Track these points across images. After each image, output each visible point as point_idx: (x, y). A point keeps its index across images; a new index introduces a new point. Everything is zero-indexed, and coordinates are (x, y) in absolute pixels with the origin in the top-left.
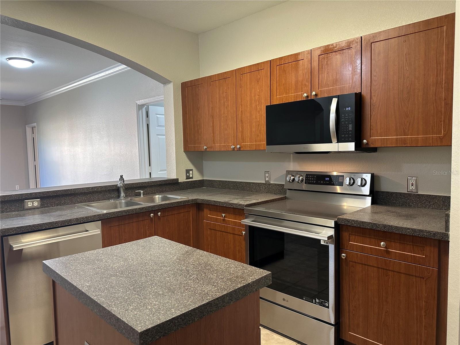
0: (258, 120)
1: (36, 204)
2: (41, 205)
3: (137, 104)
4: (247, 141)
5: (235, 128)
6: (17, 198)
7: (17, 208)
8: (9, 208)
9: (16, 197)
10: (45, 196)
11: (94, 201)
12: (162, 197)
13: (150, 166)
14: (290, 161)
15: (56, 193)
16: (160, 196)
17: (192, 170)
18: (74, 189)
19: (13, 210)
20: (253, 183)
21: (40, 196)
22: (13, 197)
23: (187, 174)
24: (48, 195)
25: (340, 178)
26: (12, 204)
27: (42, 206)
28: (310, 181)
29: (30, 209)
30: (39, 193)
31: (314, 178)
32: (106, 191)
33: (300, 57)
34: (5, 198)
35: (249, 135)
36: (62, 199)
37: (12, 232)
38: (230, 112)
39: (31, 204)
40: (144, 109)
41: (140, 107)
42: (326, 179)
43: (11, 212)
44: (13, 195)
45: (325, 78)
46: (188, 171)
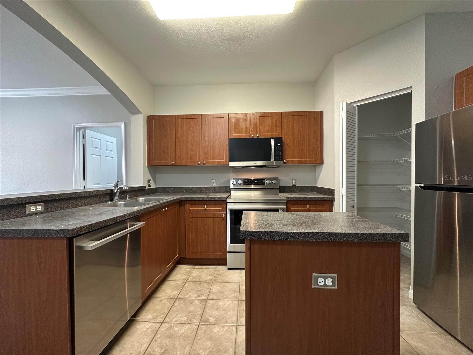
0: (219, 147)
1: (40, 208)
2: (45, 209)
3: (74, 126)
4: (210, 159)
5: (201, 151)
6: (20, 202)
7: (16, 214)
8: (6, 214)
9: (18, 201)
10: (51, 199)
11: (92, 204)
12: (144, 200)
13: (84, 180)
14: (230, 173)
15: (62, 196)
16: (143, 199)
17: (151, 180)
18: (78, 192)
19: (11, 216)
20: (203, 187)
21: (45, 199)
22: (15, 201)
23: (148, 183)
24: (54, 198)
25: (263, 180)
26: (10, 210)
27: (46, 211)
28: (247, 183)
29: (32, 214)
30: (45, 197)
31: (249, 181)
32: (101, 195)
33: (248, 115)
34: (4, 202)
35: (212, 155)
36: (65, 202)
37: (85, 230)
38: (196, 140)
39: (35, 208)
40: (81, 132)
41: (78, 129)
42: (256, 182)
43: (8, 219)
44: (14, 199)
45: (263, 129)
46: (149, 181)
